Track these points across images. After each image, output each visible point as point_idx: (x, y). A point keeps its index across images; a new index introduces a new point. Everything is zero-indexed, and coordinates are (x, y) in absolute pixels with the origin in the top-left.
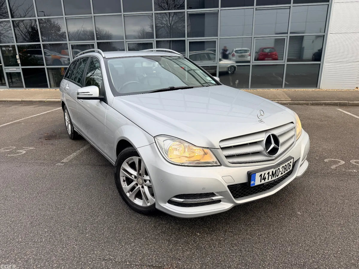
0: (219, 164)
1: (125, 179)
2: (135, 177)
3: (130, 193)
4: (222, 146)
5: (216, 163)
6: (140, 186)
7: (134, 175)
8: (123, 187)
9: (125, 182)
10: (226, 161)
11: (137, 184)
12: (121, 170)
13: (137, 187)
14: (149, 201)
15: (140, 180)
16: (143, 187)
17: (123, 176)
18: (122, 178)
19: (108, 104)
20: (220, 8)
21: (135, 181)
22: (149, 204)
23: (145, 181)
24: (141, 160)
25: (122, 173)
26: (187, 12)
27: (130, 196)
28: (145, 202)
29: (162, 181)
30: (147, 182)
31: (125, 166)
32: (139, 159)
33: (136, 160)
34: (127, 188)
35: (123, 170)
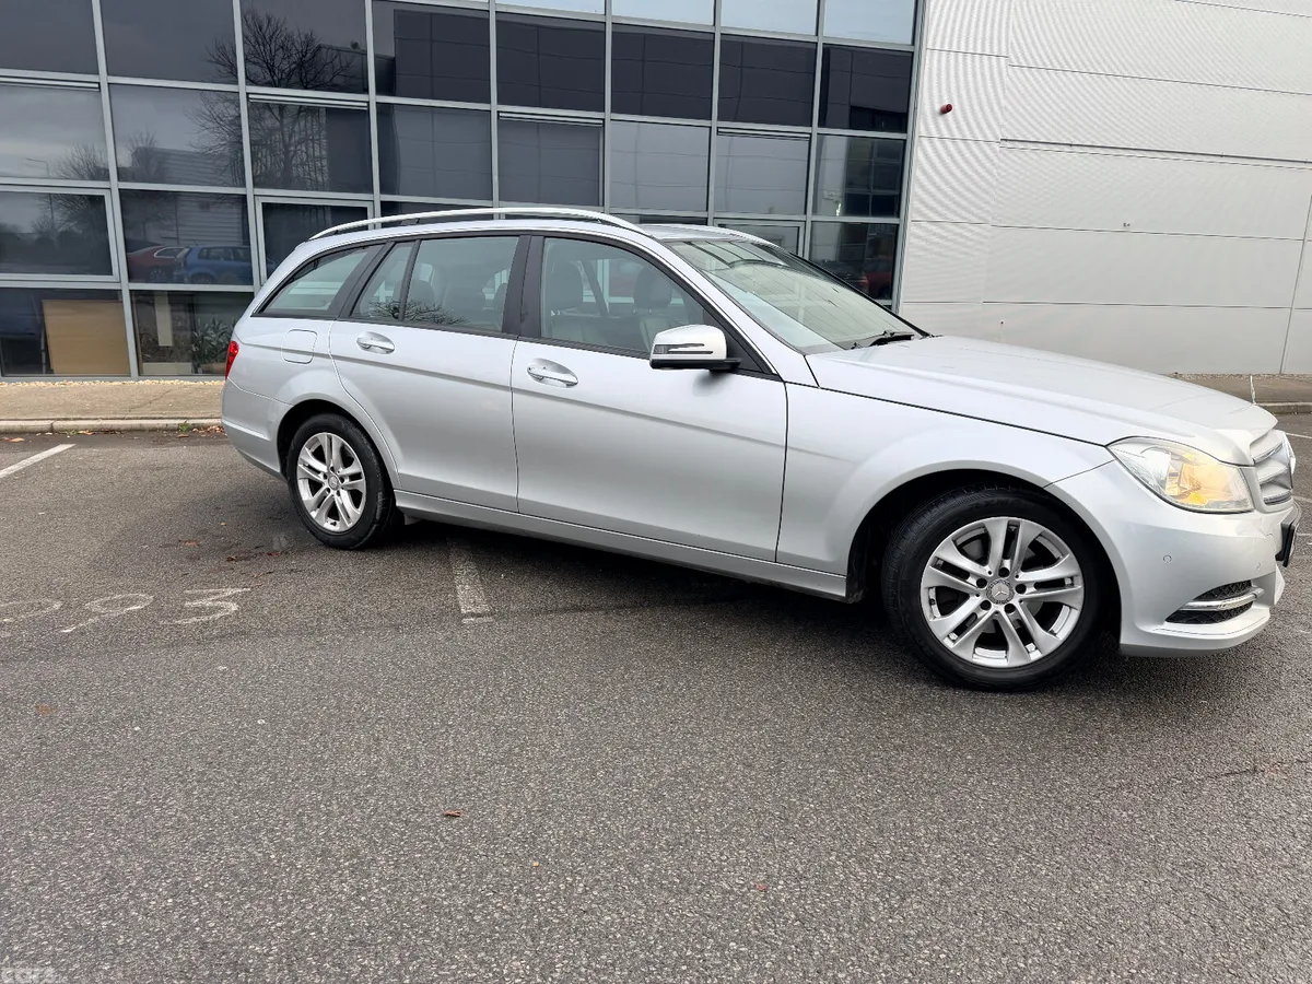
0: (1250, 507)
1: (933, 596)
2: (982, 582)
3: (954, 636)
4: (1255, 458)
5: (1246, 504)
6: (1001, 608)
7: (975, 575)
8: (930, 621)
9: (935, 607)
10: (1262, 497)
11: (985, 605)
12: (929, 567)
13: (985, 615)
14: (1031, 647)
15: (1000, 589)
16: (1010, 608)
17: (930, 588)
18: (927, 594)
19: (782, 381)
20: (608, 114)
21: (978, 596)
22: (1035, 655)
23: (1021, 588)
24: (1018, 526)
25: (930, 578)
26: (498, 112)
27: (961, 646)
28: (1023, 652)
29: (1168, 559)
30: (1028, 591)
31: (947, 552)
32: (1009, 525)
33: (997, 527)
34: (942, 625)
35: (935, 566)
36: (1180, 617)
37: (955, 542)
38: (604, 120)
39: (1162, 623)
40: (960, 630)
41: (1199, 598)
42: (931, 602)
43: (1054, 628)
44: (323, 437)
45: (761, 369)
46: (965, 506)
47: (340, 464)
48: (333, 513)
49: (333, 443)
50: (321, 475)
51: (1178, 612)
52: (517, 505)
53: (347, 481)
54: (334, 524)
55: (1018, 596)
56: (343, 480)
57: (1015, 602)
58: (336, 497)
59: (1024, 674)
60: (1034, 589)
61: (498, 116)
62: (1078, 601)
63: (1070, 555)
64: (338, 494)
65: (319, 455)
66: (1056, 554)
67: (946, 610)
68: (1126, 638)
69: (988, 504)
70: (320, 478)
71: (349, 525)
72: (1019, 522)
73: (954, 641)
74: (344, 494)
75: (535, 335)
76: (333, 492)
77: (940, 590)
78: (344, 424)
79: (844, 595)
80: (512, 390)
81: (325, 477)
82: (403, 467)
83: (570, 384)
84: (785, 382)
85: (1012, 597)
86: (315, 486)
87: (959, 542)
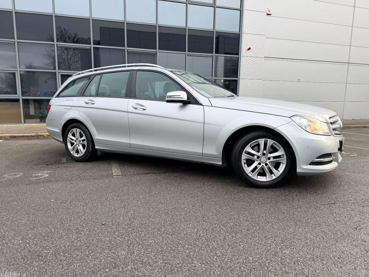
0: (330, 134)
1: (245, 162)
2: (258, 157)
3: (251, 173)
4: (331, 122)
5: (329, 133)
6: (264, 164)
7: (256, 155)
8: (245, 168)
9: (246, 165)
10: (334, 132)
11: (259, 164)
12: (244, 154)
13: (259, 167)
14: (273, 175)
15: (263, 159)
16: (266, 164)
17: (244, 159)
18: (243, 161)
19: (203, 105)
20: (157, 50)
21: (257, 161)
22: (274, 177)
23: (269, 159)
24: (267, 141)
25: (244, 156)
26: (127, 50)
27: (253, 176)
28: (270, 176)
29: (308, 147)
30: (271, 159)
31: (248, 149)
32: (265, 141)
33: (262, 141)
34: (248, 170)
35: (245, 153)
36: (312, 163)
37: (250, 146)
38: (156, 52)
39: (308, 165)
40: (253, 171)
41: (317, 158)
42: (245, 163)
43: (279, 169)
44: (74, 130)
45: (197, 103)
46: (253, 136)
47: (79, 137)
48: (77, 152)
49: (77, 131)
50: (74, 141)
51: (312, 162)
52: (130, 145)
53: (81, 142)
54: (78, 155)
55: (268, 161)
56: (80, 142)
57: (268, 162)
58: (78, 146)
59: (271, 183)
60: (273, 159)
61: (127, 51)
62: (285, 162)
63: (282, 149)
64: (79, 146)
65: (73, 135)
66: (278, 149)
67: (249, 165)
68: (298, 170)
69: (259, 135)
70: (74, 142)
71: (82, 155)
72: (267, 140)
73: (251, 174)
74: (81, 146)
75: (135, 97)
76: (77, 145)
77: (247, 160)
78: (80, 125)
79: (221, 164)
80: (128, 112)
81: (75, 141)
82: (97, 136)
83: (144, 110)
84: (203, 106)
85: (266, 161)
86: (72, 144)
87: (252, 146)
